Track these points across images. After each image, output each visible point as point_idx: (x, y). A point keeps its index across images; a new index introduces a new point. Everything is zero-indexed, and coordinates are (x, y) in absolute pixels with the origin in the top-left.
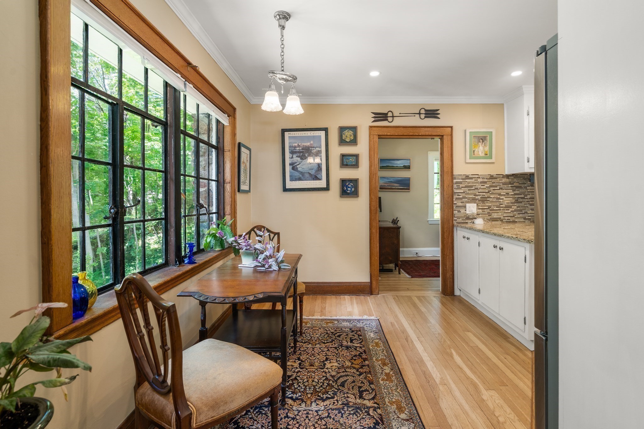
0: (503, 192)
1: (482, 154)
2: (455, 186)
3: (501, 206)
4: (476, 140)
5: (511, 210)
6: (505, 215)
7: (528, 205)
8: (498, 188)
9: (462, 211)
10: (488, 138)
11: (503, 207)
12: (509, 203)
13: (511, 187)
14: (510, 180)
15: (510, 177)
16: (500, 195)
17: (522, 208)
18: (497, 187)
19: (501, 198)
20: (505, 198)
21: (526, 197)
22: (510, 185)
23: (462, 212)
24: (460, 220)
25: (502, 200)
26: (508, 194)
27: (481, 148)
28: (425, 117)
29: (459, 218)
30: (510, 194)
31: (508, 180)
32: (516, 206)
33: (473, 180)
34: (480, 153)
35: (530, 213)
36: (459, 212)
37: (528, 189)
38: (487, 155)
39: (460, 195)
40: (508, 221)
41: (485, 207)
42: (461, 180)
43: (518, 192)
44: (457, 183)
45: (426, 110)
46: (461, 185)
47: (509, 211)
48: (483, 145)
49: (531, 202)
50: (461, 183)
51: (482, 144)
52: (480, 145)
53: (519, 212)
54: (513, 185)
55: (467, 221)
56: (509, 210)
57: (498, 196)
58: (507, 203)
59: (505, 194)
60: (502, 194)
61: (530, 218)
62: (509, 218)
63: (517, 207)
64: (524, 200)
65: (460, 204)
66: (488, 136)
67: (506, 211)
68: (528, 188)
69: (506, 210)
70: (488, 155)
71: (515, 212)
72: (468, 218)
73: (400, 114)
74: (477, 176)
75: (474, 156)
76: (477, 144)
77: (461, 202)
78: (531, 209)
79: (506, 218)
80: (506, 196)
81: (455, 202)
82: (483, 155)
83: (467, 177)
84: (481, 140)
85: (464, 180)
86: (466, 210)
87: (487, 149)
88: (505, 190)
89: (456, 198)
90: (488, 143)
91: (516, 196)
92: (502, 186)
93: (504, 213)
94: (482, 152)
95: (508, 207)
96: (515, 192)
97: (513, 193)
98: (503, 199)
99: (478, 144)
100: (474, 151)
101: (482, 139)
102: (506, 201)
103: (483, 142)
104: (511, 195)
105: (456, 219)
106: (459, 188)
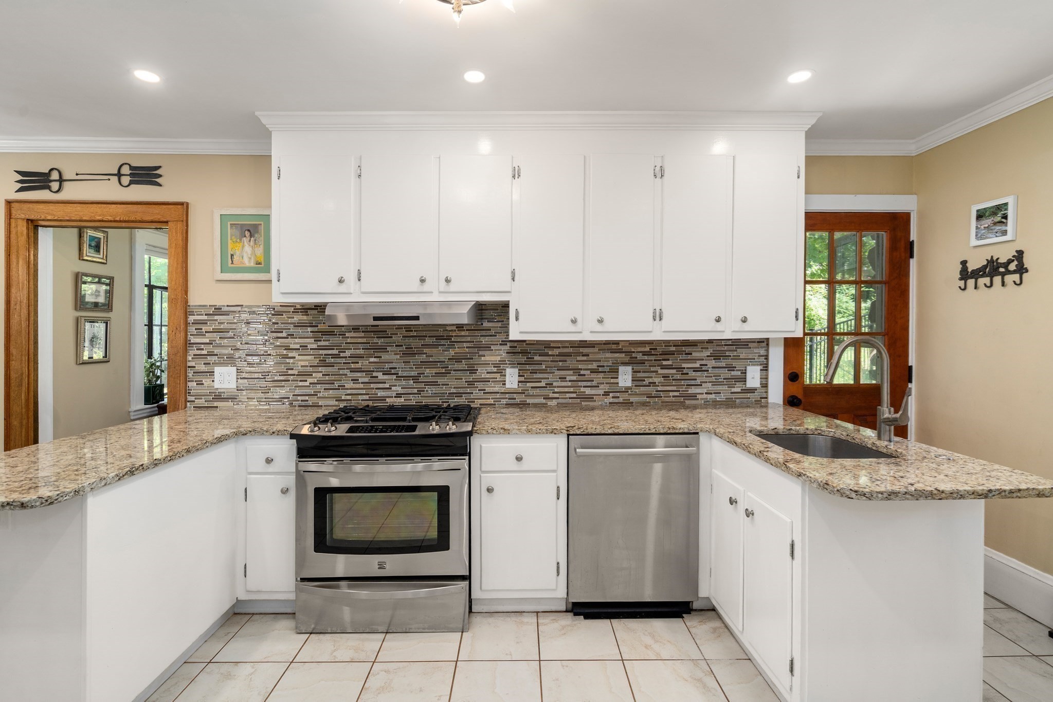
0: (294, 343)
1: (249, 262)
2: (192, 329)
3: (290, 372)
4: (238, 233)
5: (310, 380)
6: (297, 392)
7: (347, 372)
8: (284, 335)
9: (206, 382)
10: (262, 228)
11: (294, 375)
12: (307, 366)
13: (311, 332)
14: (310, 318)
15: (310, 312)
16: (288, 349)
17: (333, 378)
18: (282, 332)
19: (290, 355)
20: (299, 355)
21: (342, 355)
22: (309, 329)
23: (206, 384)
24: (201, 402)
25: (291, 361)
26: (304, 347)
27: (248, 249)
28: (131, 183)
29: (198, 396)
30: (309, 346)
31: (305, 317)
32: (321, 372)
33: (230, 317)
34: (246, 260)
35: (350, 389)
36: (200, 383)
37: (348, 337)
38: (260, 264)
39: (203, 349)
40: (303, 403)
41: (256, 375)
42: (205, 318)
43: (327, 343)
44: (196, 322)
45: (131, 168)
46: (205, 328)
47: (307, 384)
48: (252, 243)
49: (353, 366)
50: (204, 323)
51: (250, 241)
52: (246, 243)
53: (327, 386)
54: (315, 329)
55: (215, 404)
56: (306, 381)
57: (285, 352)
58: (302, 366)
59: (298, 346)
60: (292, 346)
61: (349, 397)
62: (307, 398)
63: (323, 375)
64: (339, 360)
65: (203, 368)
66: (262, 223)
67: (301, 384)
68: (347, 335)
69: (301, 381)
70: (263, 265)
71: (319, 386)
72: (219, 397)
73: (77, 174)
74: (239, 309)
75: (232, 265)
76: (238, 240)
77: (204, 364)
78: (352, 380)
79: (299, 398)
80: (301, 352)
81: (189, 364)
82: (252, 264)
83: (218, 311)
84: (246, 232)
85: (211, 318)
86: (213, 381)
87: (260, 251)
88: (300, 338)
89: (194, 355)
90: (262, 238)
91: (321, 352)
92: (292, 330)
93: (295, 387)
94: (250, 258)
95: (303, 375)
96: (319, 343)
97: (315, 346)
98: (295, 358)
99: (241, 240)
100: (232, 255)
101: (249, 230)
102: (302, 361)
103: (251, 236)
104: (311, 349)
105: (192, 398)
106: (200, 334)
